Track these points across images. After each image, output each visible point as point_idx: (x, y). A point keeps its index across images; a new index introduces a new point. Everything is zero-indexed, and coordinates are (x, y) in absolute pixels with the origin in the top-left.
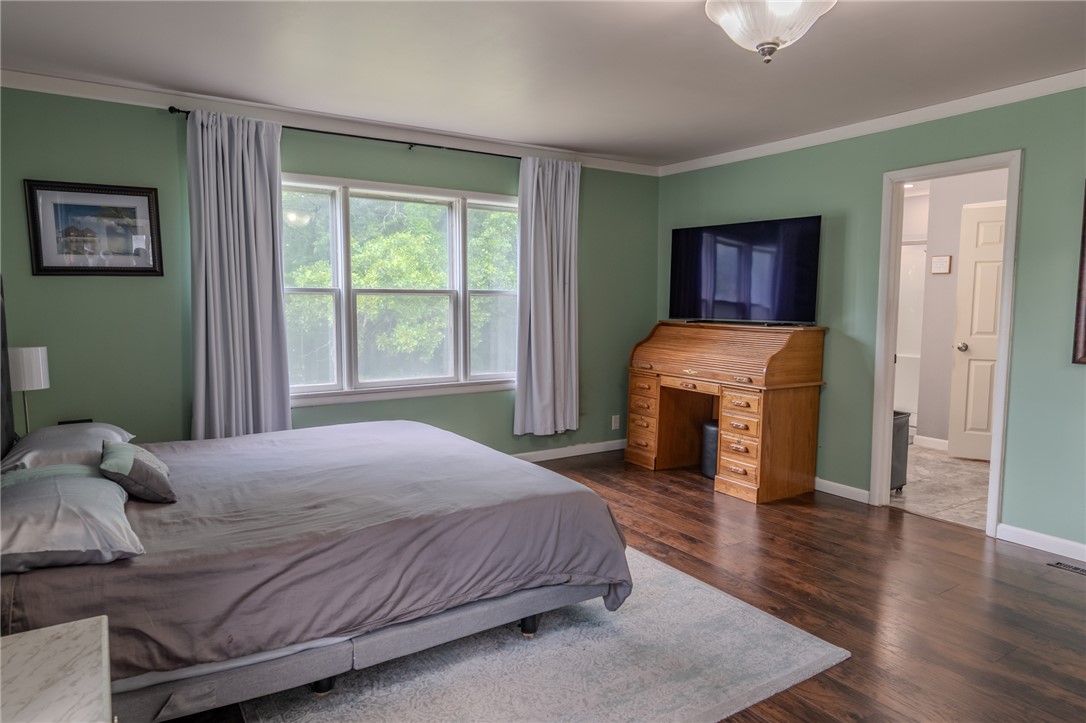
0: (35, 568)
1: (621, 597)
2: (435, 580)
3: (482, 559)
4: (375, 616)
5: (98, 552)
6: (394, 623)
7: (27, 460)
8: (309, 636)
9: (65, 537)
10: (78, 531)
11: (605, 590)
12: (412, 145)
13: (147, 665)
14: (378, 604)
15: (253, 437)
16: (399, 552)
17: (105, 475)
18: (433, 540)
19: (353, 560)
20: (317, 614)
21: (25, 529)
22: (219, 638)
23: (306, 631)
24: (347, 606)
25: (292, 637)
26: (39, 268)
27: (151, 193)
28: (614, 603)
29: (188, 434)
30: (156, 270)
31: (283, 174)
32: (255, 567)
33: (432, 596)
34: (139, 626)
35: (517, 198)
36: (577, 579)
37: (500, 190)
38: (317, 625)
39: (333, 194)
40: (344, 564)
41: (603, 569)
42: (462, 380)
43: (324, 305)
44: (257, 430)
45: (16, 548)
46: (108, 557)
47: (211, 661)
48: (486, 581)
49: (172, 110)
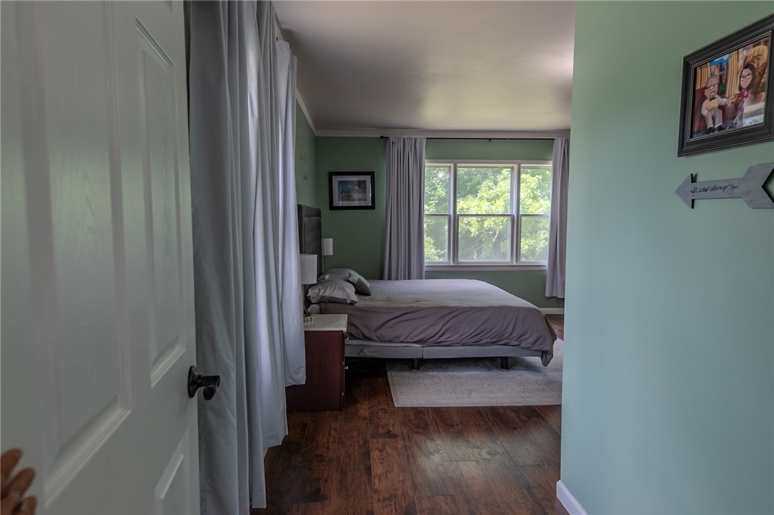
0: (330, 302)
1: (549, 359)
2: (456, 331)
3: (476, 327)
4: (432, 340)
5: (346, 300)
6: (438, 344)
7: (327, 277)
8: (407, 340)
9: (338, 294)
10: (341, 293)
11: (540, 354)
12: (490, 139)
13: (357, 336)
14: (433, 335)
15: (407, 281)
16: (442, 317)
17: (349, 281)
18: (456, 316)
19: (425, 317)
20: (410, 334)
21: (328, 289)
22: (378, 333)
23: (406, 338)
24: (421, 333)
25: (401, 340)
26: (332, 208)
27: (372, 174)
28: (545, 362)
29: (381, 278)
30: (373, 207)
31: (426, 161)
32: (390, 313)
33: (454, 337)
34: (356, 324)
35: (551, 162)
36: (523, 345)
37: (542, 159)
38: (410, 337)
39: (450, 167)
40: (421, 318)
41: (538, 343)
42: (515, 264)
43: (469, 222)
44: (409, 278)
45: (325, 295)
46: (349, 302)
47: (375, 341)
48: (478, 337)
49: (382, 137)
